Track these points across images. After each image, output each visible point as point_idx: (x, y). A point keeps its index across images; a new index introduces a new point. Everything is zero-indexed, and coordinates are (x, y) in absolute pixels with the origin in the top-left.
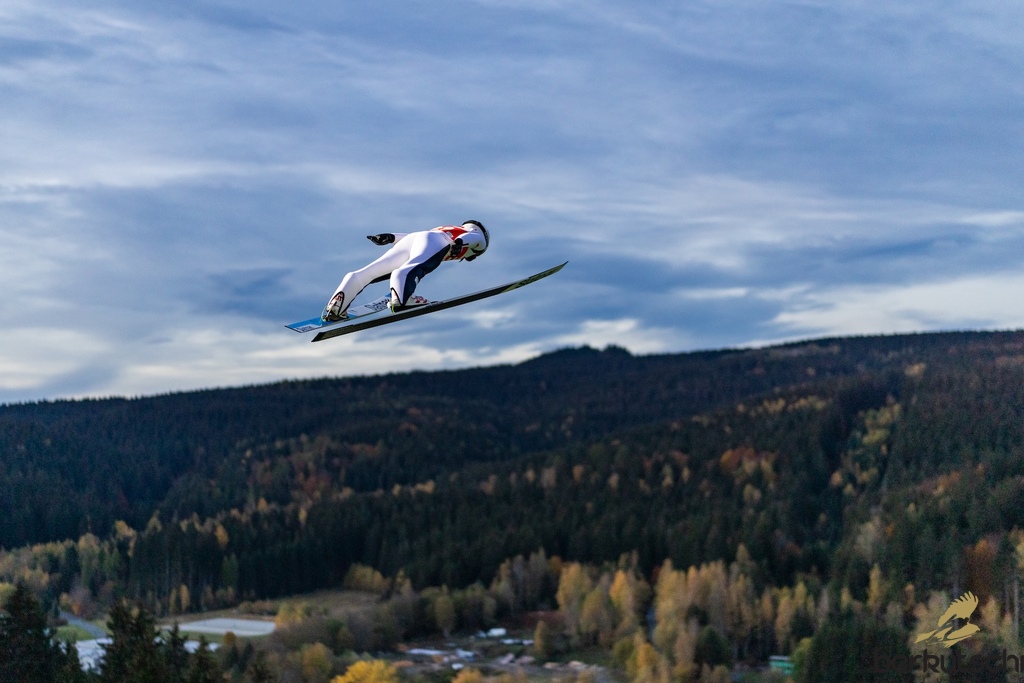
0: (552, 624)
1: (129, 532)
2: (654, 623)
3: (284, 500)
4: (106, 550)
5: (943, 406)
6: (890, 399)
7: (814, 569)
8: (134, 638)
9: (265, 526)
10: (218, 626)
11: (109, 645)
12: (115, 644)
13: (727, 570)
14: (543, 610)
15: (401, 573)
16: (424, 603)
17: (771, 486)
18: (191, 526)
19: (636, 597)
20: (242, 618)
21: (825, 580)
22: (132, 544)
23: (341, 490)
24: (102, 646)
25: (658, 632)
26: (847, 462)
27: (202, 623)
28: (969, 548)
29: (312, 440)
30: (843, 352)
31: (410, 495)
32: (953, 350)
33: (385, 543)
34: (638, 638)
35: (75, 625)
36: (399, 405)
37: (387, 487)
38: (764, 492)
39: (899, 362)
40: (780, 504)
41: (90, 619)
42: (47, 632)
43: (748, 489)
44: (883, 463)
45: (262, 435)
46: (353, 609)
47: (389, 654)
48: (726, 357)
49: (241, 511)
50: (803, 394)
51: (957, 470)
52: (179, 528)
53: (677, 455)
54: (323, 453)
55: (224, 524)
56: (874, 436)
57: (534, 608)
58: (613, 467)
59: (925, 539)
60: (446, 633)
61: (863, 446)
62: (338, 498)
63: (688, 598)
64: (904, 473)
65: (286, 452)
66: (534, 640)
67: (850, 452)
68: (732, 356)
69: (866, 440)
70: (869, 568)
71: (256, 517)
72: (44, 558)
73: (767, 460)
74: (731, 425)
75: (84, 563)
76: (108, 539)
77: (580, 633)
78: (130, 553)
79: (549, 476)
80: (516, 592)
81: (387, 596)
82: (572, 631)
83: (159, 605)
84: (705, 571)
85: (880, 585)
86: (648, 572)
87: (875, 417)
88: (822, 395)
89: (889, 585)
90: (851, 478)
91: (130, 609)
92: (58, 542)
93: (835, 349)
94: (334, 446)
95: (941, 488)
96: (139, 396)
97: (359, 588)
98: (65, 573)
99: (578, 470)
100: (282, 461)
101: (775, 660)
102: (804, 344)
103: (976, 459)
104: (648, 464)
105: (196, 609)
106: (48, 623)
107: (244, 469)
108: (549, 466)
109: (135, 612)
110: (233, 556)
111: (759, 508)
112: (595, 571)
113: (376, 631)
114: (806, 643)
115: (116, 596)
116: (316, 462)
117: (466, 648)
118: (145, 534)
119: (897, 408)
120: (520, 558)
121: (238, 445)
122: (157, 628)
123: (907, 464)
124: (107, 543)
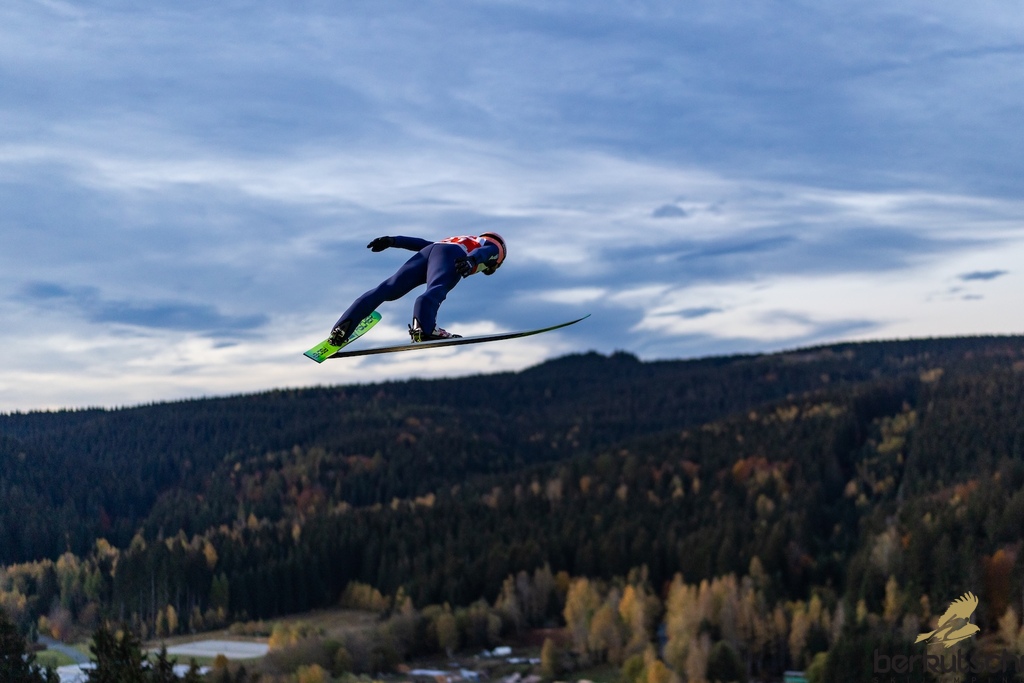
0: (559, 642)
1: (113, 551)
2: (665, 639)
3: (275, 517)
4: (87, 570)
5: (961, 413)
6: (906, 406)
7: (829, 582)
8: (119, 662)
9: (258, 543)
10: (208, 648)
11: (92, 670)
12: (99, 669)
13: (739, 583)
14: (548, 627)
15: (401, 590)
16: (426, 621)
17: (785, 496)
18: (178, 544)
19: (647, 612)
20: (233, 640)
21: (840, 593)
22: (114, 564)
23: (336, 504)
24: (86, 671)
25: (669, 650)
26: (863, 471)
27: (191, 645)
28: (986, 558)
29: (305, 453)
30: (857, 359)
31: (409, 509)
32: (969, 355)
33: (383, 559)
34: (649, 655)
35: (54, 650)
36: (396, 415)
37: (385, 500)
38: (777, 500)
39: (914, 368)
40: (794, 516)
41: (71, 642)
42: (25, 657)
43: (762, 498)
44: (899, 472)
45: (252, 447)
46: (352, 630)
47: (390, 675)
48: (737, 363)
49: (231, 527)
50: (817, 401)
51: (974, 478)
52: (164, 546)
53: (688, 465)
54: (317, 466)
55: (213, 541)
56: (890, 444)
57: (540, 624)
58: (621, 478)
59: (942, 551)
60: (449, 652)
61: (877, 454)
62: (334, 514)
63: (700, 613)
64: (920, 483)
65: (278, 465)
66: (542, 659)
67: (865, 461)
68: (743, 362)
69: (882, 448)
70: (885, 580)
71: (247, 533)
72: (20, 580)
73: (780, 469)
74: (743, 433)
75: (63, 584)
76: (90, 560)
77: (588, 650)
78: (113, 573)
79: (554, 488)
80: (522, 609)
81: (386, 615)
82: (580, 649)
83: (144, 628)
84: (717, 585)
85: (896, 597)
86: (659, 587)
87: (890, 425)
88: (836, 401)
89: (905, 597)
90: (866, 488)
91: (114, 632)
92: (35, 562)
93: (849, 354)
94: (329, 458)
95: (957, 496)
96: (120, 407)
97: (357, 606)
98: (43, 594)
99: (585, 482)
100: (273, 474)
101: (789, 676)
102: (817, 349)
103: (993, 468)
104: (658, 475)
105: (184, 631)
106: (26, 648)
107: (233, 484)
108: (556, 476)
109: (120, 635)
110: (223, 576)
111: (772, 520)
112: (604, 586)
113: (376, 651)
114: (822, 658)
115: (99, 619)
116: (310, 477)
117: (470, 668)
118: (128, 554)
119: (913, 415)
120: (523, 574)
121: (227, 458)
122: (143, 652)
123: (923, 472)
124: (87, 562)
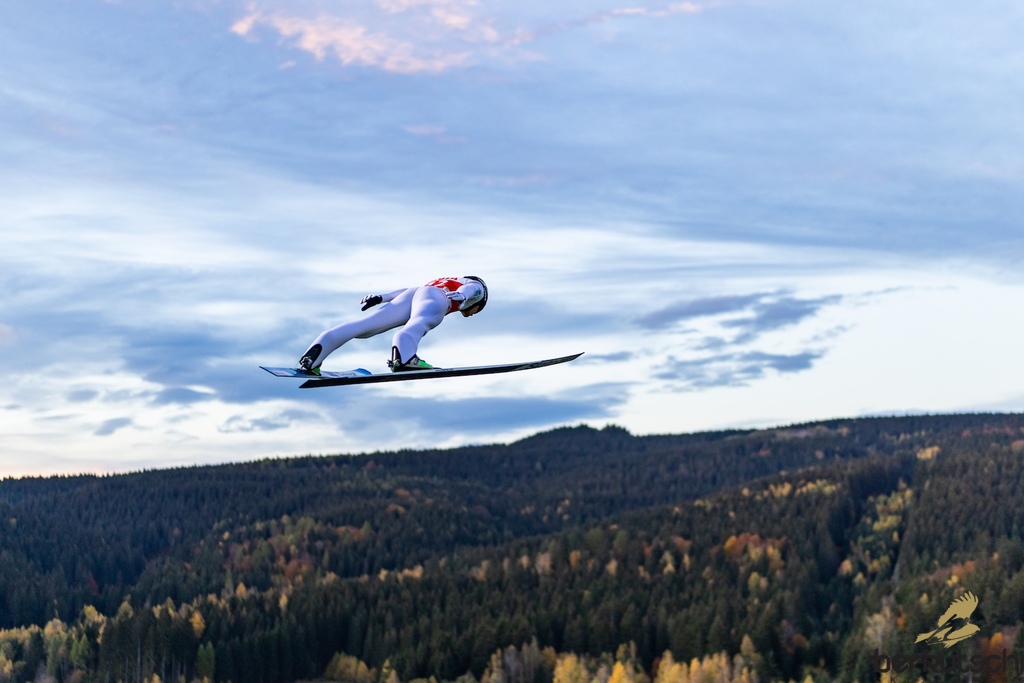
1: (100, 618)
3: (263, 586)
4: (74, 636)
5: (958, 491)
6: (902, 484)
7: (822, 662)
9: (245, 612)
13: (731, 662)
15: (387, 663)
17: (778, 573)
18: (165, 612)
21: (834, 674)
22: (101, 631)
23: (324, 575)
26: (857, 549)
28: (984, 641)
29: (294, 523)
30: (852, 435)
31: (397, 581)
32: (966, 433)
33: (370, 630)
36: (386, 486)
37: (373, 571)
38: (771, 580)
39: (911, 446)
40: (787, 595)
43: (754, 576)
44: (895, 551)
45: (241, 516)
48: (730, 438)
49: (219, 597)
50: (811, 478)
51: (972, 559)
52: (153, 615)
53: (678, 541)
54: (306, 536)
55: (200, 608)
56: (885, 523)
58: (611, 552)
61: (872, 532)
62: (321, 585)
64: (917, 562)
65: (267, 534)
67: (860, 539)
68: (736, 437)
69: (877, 526)
71: (234, 602)
72: (7, 645)
73: (774, 546)
74: (735, 510)
75: (50, 650)
76: (77, 626)
78: (99, 640)
79: (544, 562)
84: (708, 663)
86: (648, 665)
87: (885, 503)
88: (831, 478)
89: (901, 679)
90: (862, 568)
92: (23, 627)
93: (844, 431)
94: (317, 528)
95: (955, 577)
97: (344, 678)
98: (29, 660)
99: (575, 556)
100: (262, 544)
102: (812, 425)
103: (992, 549)
104: (648, 551)
107: (221, 552)
108: (545, 550)
110: (210, 645)
111: (765, 597)
112: (592, 662)
116: (299, 546)
118: (115, 621)
119: (909, 493)
120: (512, 648)
121: (216, 526)
123: (920, 552)
124: (74, 628)
